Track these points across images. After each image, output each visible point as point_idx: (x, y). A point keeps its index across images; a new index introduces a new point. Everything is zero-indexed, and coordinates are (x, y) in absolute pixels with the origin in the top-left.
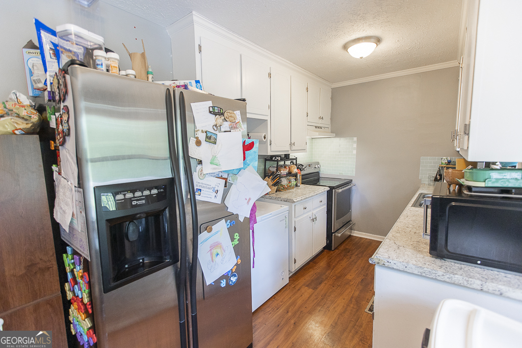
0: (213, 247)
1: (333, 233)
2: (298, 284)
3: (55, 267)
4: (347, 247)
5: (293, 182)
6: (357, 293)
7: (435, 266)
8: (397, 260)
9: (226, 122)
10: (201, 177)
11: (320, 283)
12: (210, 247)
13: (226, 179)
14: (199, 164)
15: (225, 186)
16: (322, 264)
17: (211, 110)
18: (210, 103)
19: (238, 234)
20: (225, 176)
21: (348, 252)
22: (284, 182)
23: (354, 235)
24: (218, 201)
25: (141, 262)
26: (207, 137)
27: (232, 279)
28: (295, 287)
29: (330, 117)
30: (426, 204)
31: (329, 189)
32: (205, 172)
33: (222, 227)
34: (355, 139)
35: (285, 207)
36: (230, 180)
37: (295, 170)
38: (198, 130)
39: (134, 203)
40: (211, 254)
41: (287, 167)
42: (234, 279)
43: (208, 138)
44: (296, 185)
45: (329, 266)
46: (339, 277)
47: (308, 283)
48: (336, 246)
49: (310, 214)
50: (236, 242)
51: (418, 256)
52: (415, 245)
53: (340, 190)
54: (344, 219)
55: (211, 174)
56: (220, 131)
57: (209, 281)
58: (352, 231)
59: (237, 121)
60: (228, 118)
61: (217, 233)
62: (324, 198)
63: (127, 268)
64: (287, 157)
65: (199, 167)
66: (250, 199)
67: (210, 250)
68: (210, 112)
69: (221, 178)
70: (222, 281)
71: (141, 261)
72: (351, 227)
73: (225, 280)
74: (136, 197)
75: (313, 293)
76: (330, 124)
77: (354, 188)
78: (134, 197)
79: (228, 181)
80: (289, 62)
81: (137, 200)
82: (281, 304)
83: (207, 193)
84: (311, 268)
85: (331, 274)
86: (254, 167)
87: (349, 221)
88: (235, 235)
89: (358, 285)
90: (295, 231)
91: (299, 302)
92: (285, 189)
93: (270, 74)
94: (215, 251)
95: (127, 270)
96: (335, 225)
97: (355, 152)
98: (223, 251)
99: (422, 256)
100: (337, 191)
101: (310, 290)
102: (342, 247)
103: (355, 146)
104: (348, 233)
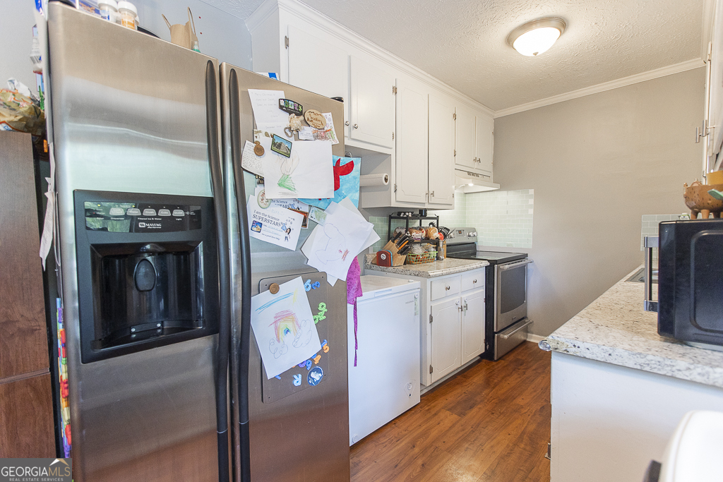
0: (279, 317)
1: (496, 333)
2: (434, 407)
3: (44, 330)
4: (520, 357)
5: (433, 253)
6: (532, 427)
7: (670, 353)
8: (592, 342)
9: (307, 128)
10: (262, 205)
11: (471, 408)
12: (275, 317)
13: (306, 214)
14: (259, 183)
15: (304, 225)
16: (478, 379)
17: (282, 103)
18: (281, 95)
19: (325, 305)
20: (305, 209)
21: (521, 365)
22: (418, 250)
23: (532, 340)
24: (291, 244)
25: (159, 328)
26: (274, 144)
27: (313, 375)
28: (428, 410)
29: (491, 161)
30: (649, 246)
31: (489, 264)
32: (267, 196)
33: (296, 289)
34: (532, 192)
35: (415, 283)
36: (313, 215)
37: (435, 234)
38: (260, 132)
39: (142, 225)
40: (277, 329)
41: (424, 230)
42: (316, 376)
43: (276, 146)
44: (438, 258)
45: (488, 383)
46: (503, 401)
47: (451, 405)
48: (500, 355)
49: (456, 299)
50: (321, 317)
51: (634, 339)
52: (629, 325)
53: (507, 267)
54: (514, 314)
55: (281, 202)
56: (297, 138)
57: (272, 372)
58: (529, 334)
59: (326, 129)
60: (311, 121)
61: (287, 296)
62: (481, 277)
63: (134, 333)
64: (422, 214)
65: (260, 188)
66: (347, 252)
67: (275, 322)
68: (281, 107)
69: (298, 211)
70: (295, 376)
71: (159, 325)
72: (527, 326)
73: (300, 375)
74: (146, 217)
75: (458, 422)
76: (491, 170)
77: (530, 267)
78: (142, 216)
79: (309, 217)
80: (426, 74)
81: (147, 222)
82: (404, 433)
83: (272, 230)
84: (457, 384)
85: (490, 395)
86: (353, 201)
87: (523, 318)
88: (320, 305)
89: (535, 415)
90: (431, 321)
91: (434, 433)
92: (419, 260)
93: (395, 90)
94: (283, 325)
95: (134, 336)
96: (499, 320)
97: (531, 211)
98: (297, 327)
99: (643, 339)
100: (501, 267)
101: (454, 417)
102: (511, 357)
103: (531, 202)
104: (521, 337)
